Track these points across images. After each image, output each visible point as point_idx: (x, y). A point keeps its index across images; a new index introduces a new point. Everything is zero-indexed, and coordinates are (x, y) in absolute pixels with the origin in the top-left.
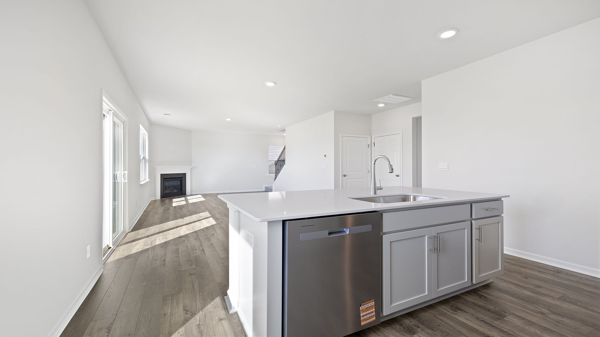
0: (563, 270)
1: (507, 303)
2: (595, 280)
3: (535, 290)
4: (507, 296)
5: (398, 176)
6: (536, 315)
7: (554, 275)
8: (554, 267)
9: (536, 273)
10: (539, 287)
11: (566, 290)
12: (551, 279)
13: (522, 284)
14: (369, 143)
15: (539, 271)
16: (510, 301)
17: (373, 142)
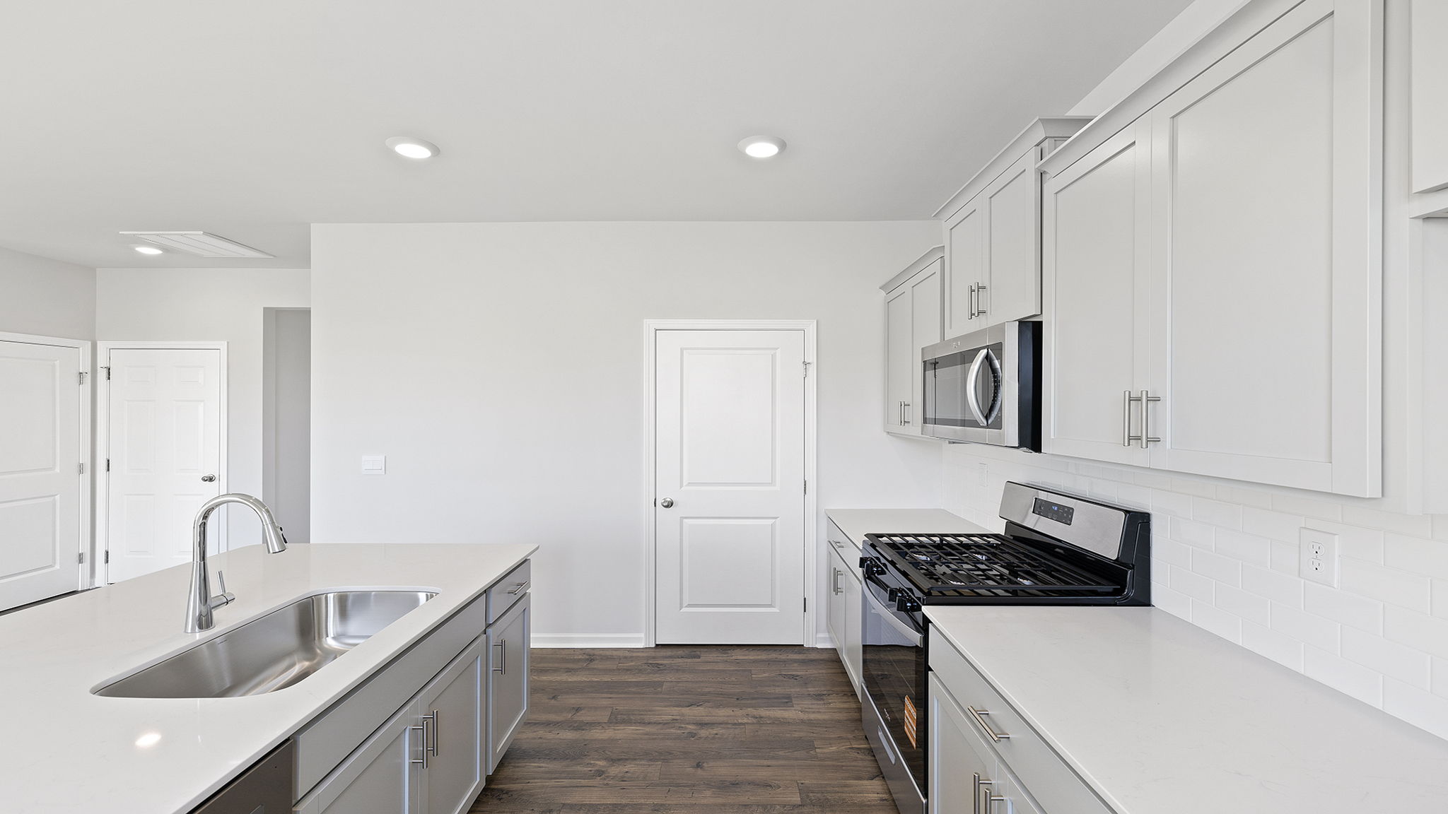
0: (596, 653)
1: (547, 784)
2: (635, 654)
3: (576, 722)
4: (542, 765)
5: (211, 479)
6: (591, 782)
7: (589, 669)
8: (584, 651)
9: (564, 677)
10: (578, 710)
11: (611, 696)
12: (585, 682)
13: (552, 717)
14: (85, 366)
15: (568, 670)
16: (547, 775)
17: (102, 362)
